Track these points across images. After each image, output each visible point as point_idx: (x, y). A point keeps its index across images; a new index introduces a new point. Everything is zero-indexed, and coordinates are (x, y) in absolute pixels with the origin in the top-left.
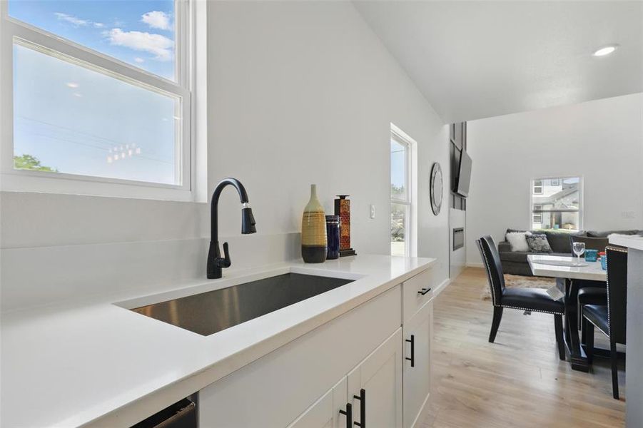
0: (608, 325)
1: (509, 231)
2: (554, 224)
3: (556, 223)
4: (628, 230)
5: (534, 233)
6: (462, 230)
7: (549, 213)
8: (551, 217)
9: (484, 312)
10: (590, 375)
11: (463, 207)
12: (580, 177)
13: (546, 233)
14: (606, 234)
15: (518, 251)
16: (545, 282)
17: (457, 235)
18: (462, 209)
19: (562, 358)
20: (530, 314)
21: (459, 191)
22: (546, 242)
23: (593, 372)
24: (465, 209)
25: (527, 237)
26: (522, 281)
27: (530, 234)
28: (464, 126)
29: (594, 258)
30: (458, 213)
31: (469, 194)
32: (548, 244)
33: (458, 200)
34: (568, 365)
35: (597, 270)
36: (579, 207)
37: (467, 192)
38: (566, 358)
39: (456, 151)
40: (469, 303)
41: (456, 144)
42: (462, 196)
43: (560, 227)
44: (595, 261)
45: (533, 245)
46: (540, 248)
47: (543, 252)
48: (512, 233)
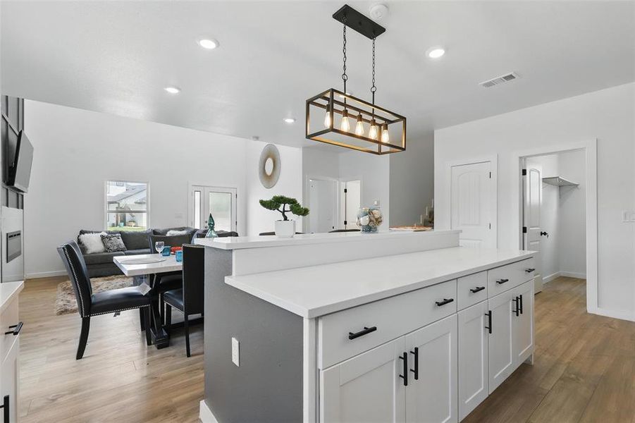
0: (182, 304)
1: (82, 232)
2: (119, 221)
3: (121, 222)
4: (179, 227)
5: (109, 233)
6: (19, 234)
7: (115, 214)
8: (117, 215)
9: (63, 329)
10: (170, 348)
11: (20, 205)
12: (147, 183)
13: (120, 232)
14: (166, 231)
15: (94, 253)
16: (122, 280)
17: (11, 241)
18: (18, 208)
19: (149, 344)
20: (119, 314)
21: (16, 185)
22: (121, 241)
23: (172, 345)
24: (23, 208)
25: (103, 237)
26: (100, 283)
27: (106, 234)
28: (20, 103)
29: (168, 253)
30: (13, 212)
31: (29, 189)
32: (122, 242)
33: (12, 195)
34: (154, 347)
35: (172, 263)
36: (147, 208)
37: (27, 186)
38: (152, 342)
39: (10, 131)
40: (39, 324)
41: (10, 123)
42: (19, 190)
43: (125, 225)
44: (169, 255)
45: (109, 244)
46: (116, 248)
47: (118, 251)
48: (86, 234)
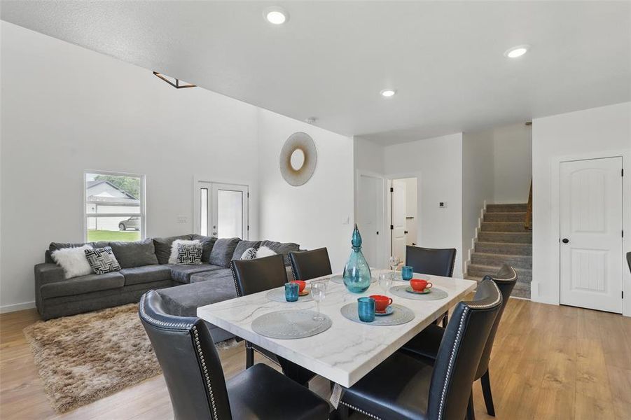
1: (54, 247)
5: (94, 245)
12: (141, 176)
13: (110, 244)
15: (76, 277)
22: (113, 257)
25: (88, 253)
27: (91, 248)
32: (115, 259)
36: (141, 210)
45: (98, 263)
46: (108, 267)
47: (111, 271)
48: (63, 250)
